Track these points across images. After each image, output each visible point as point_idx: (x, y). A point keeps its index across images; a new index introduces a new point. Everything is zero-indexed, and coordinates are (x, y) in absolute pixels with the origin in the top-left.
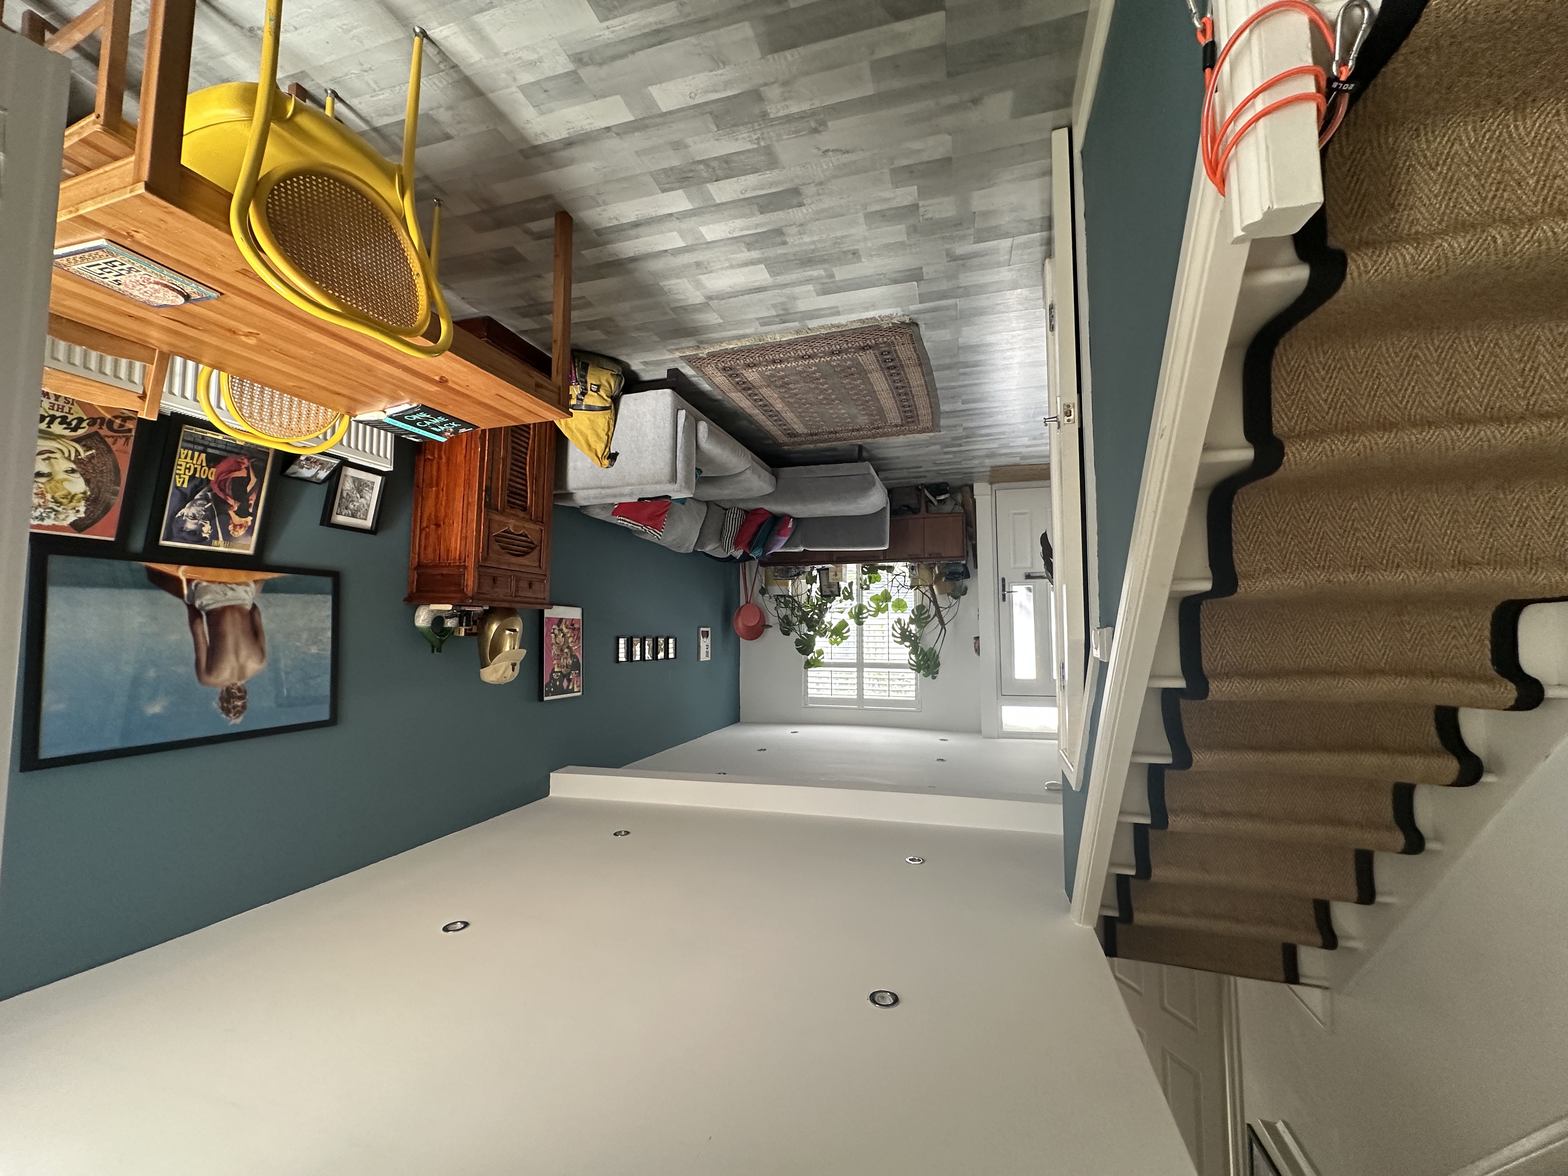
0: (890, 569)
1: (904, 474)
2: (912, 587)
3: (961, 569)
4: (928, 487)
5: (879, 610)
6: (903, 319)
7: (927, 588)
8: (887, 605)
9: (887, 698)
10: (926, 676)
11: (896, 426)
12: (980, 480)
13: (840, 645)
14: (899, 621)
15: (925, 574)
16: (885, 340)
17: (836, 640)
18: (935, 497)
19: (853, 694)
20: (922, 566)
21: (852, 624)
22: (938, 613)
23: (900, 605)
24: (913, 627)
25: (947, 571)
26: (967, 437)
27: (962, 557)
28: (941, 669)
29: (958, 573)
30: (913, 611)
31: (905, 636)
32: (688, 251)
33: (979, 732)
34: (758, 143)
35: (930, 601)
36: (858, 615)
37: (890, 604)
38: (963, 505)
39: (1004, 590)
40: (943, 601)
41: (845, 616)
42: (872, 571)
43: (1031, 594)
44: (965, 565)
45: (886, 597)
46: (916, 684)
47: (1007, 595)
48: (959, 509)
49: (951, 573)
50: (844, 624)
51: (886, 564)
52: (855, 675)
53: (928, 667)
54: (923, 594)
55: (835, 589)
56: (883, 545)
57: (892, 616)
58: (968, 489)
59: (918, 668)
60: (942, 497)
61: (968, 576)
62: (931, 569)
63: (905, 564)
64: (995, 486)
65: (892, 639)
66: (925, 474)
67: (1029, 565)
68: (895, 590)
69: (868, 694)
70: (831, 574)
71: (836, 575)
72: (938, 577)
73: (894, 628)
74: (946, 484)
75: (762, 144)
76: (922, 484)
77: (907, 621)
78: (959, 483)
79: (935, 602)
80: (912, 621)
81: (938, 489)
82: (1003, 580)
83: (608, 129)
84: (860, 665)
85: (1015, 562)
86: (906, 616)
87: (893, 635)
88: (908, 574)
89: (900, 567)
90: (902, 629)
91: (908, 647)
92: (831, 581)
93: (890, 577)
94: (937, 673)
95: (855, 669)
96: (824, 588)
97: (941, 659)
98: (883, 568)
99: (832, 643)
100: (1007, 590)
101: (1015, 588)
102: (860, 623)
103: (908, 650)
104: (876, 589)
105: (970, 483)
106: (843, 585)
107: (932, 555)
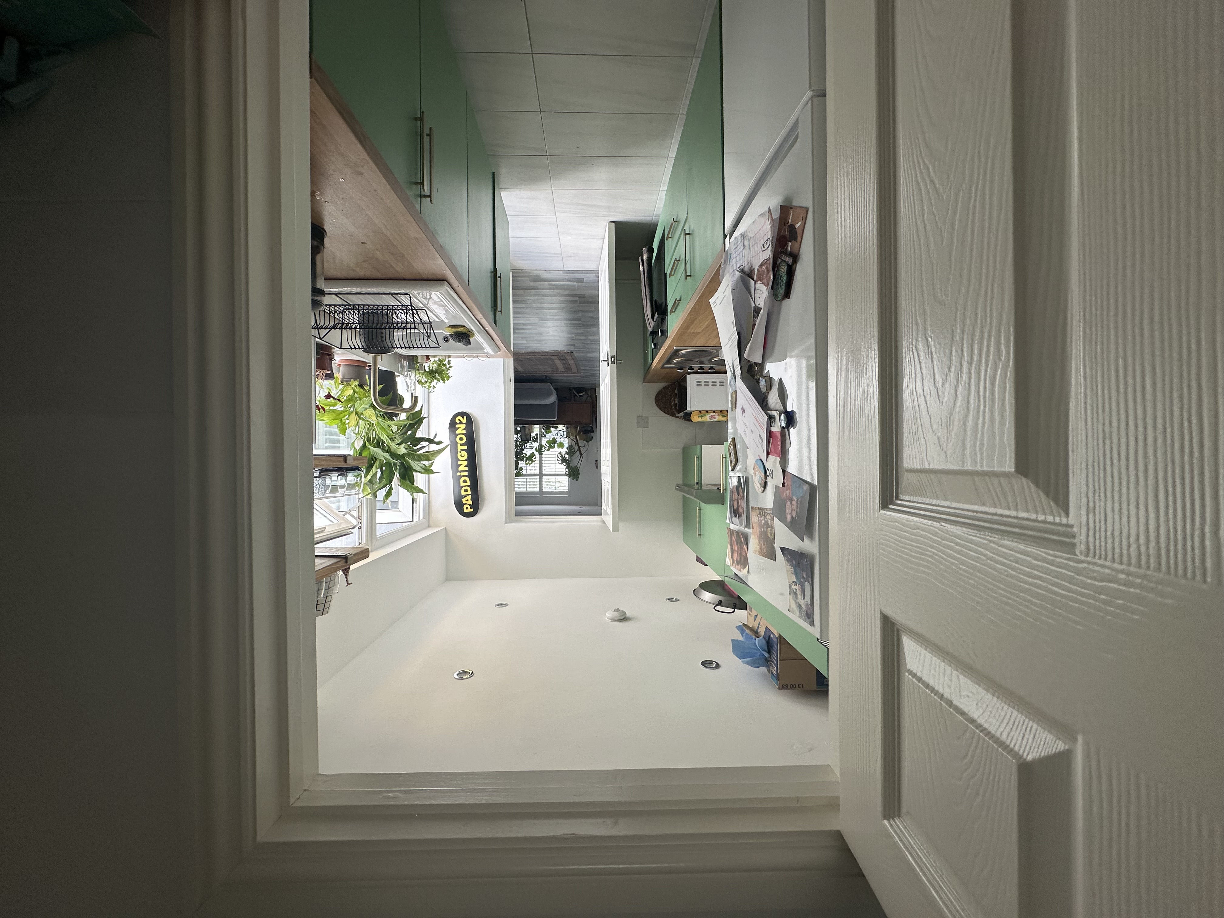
0: (556, 428)
1: (565, 385)
2: (567, 437)
3: (589, 429)
4: (575, 388)
5: (550, 447)
10: (573, 479)
11: (563, 371)
13: (531, 465)
14: (560, 453)
15: (573, 430)
17: (529, 463)
18: (578, 394)
19: (537, 489)
21: (537, 454)
22: (579, 450)
24: (567, 456)
25: (583, 429)
27: (591, 424)
28: (580, 476)
29: (588, 431)
31: (564, 460)
33: (597, 505)
36: (540, 450)
37: (556, 445)
38: (591, 397)
41: (534, 451)
42: (548, 428)
44: (591, 427)
48: (589, 399)
49: (585, 430)
50: (533, 455)
51: (555, 426)
52: (538, 480)
54: (572, 440)
55: (529, 437)
56: (555, 418)
57: (557, 450)
58: (593, 390)
59: (569, 475)
61: (593, 432)
62: (576, 428)
65: (557, 462)
66: (574, 385)
68: (559, 437)
69: (544, 490)
70: (527, 429)
71: (529, 430)
72: (579, 432)
74: (584, 388)
76: (572, 388)
77: (564, 453)
79: (578, 444)
80: (566, 453)
81: (580, 390)
84: (541, 475)
86: (564, 450)
87: (558, 460)
89: (561, 427)
92: (526, 433)
95: (538, 477)
96: (523, 437)
97: (580, 472)
99: (526, 464)
102: (541, 454)
103: (565, 467)
104: (550, 437)
105: (594, 387)
106: (532, 434)
107: (576, 422)
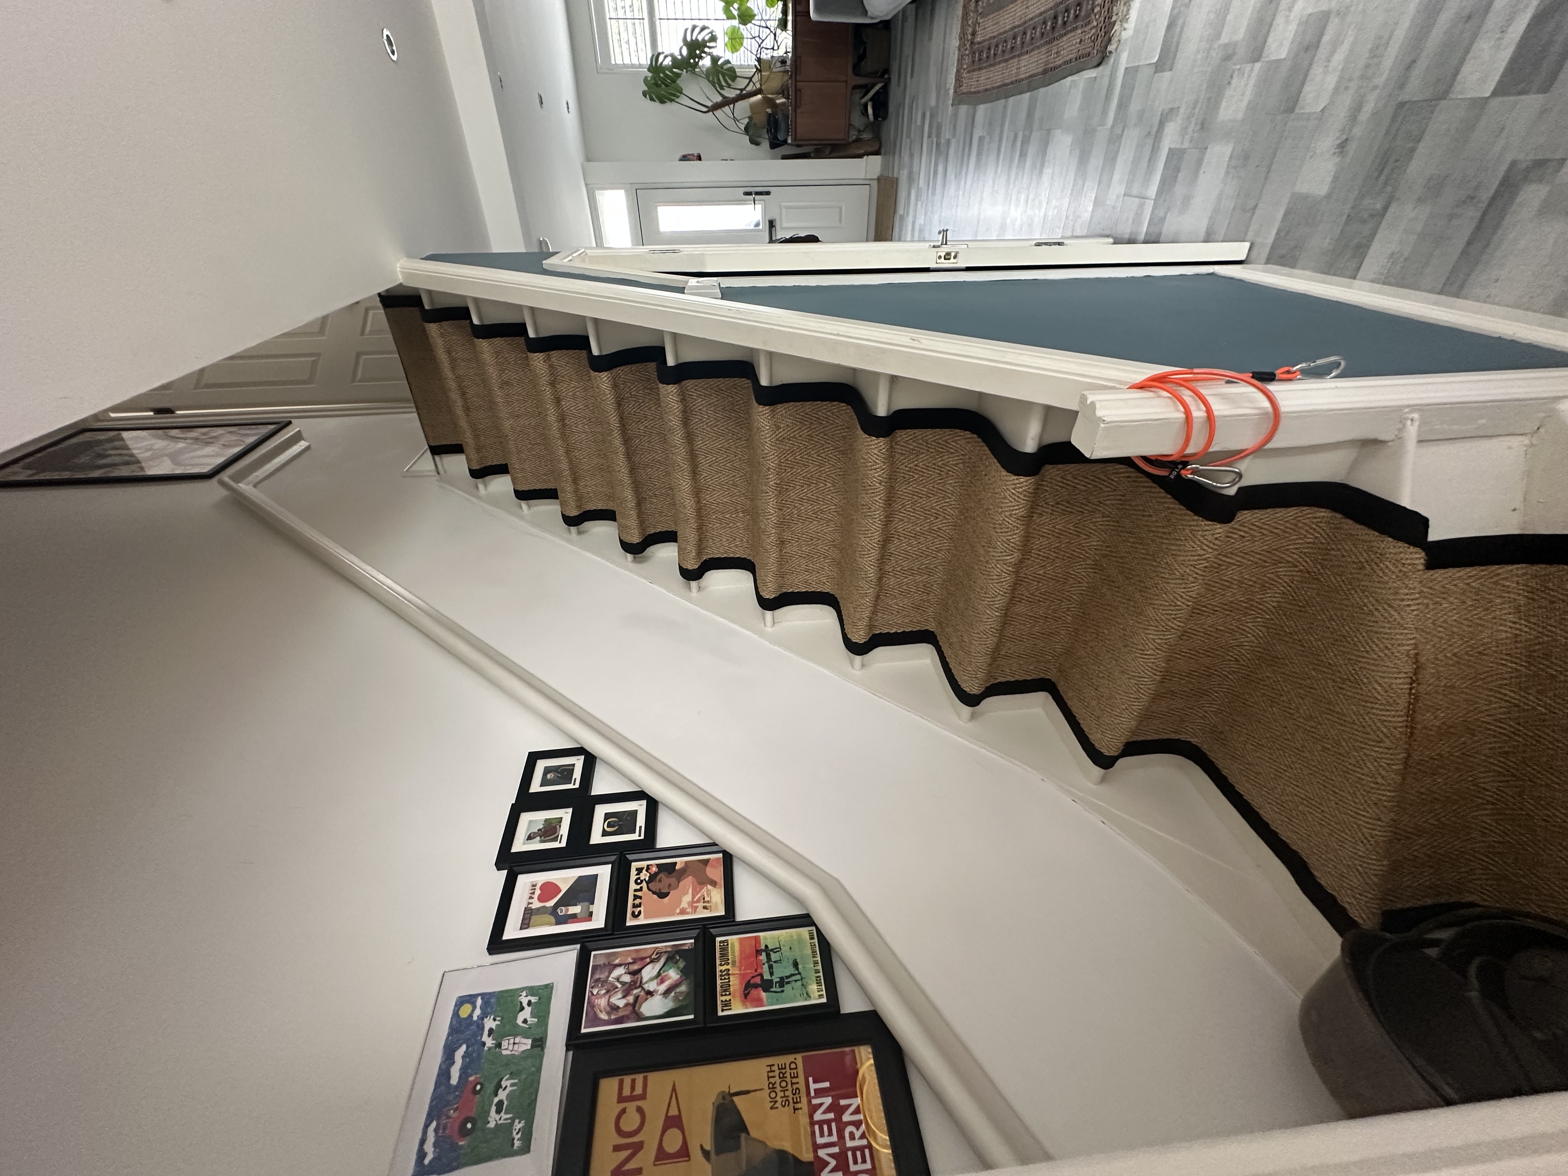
1: (907, 50)
2: (759, 60)
3: (781, 137)
4: (885, 90)
6: (1114, 40)
7: (758, 86)
8: (735, 17)
9: (608, 17)
10: (645, 80)
11: (974, 34)
12: (885, 166)
14: (713, 38)
15: (776, 83)
18: (871, 99)
20: (786, 78)
22: (727, 102)
23: (735, 40)
24: (706, 62)
25: (779, 116)
26: (938, 144)
27: (795, 139)
28: (657, 104)
29: (776, 131)
30: (728, 62)
31: (695, 47)
33: (588, 159)
35: (742, 90)
37: (735, 23)
38: (858, 140)
39: (757, 193)
40: (742, 109)
43: (752, 227)
44: (785, 142)
45: (746, 16)
46: (633, 66)
47: (751, 197)
48: (853, 135)
49: (776, 121)
53: (657, 85)
58: (876, 148)
59: (655, 68)
60: (870, 110)
61: (773, 146)
62: (783, 92)
63: (790, 50)
64: (875, 184)
66: (902, 84)
67: (785, 225)
68: (755, 31)
72: (770, 102)
73: (703, 28)
74: (885, 117)
76: (889, 79)
77: (715, 52)
78: (884, 137)
79: (742, 97)
80: (715, 60)
81: (881, 104)
82: (768, 193)
85: (787, 208)
86: (720, 50)
88: (775, 54)
89: (786, 40)
90: (704, 43)
93: (773, 24)
94: (652, 99)
97: (669, 106)
98: (785, 12)
100: (757, 197)
101: (759, 207)
103: (677, 54)
105: (883, 151)
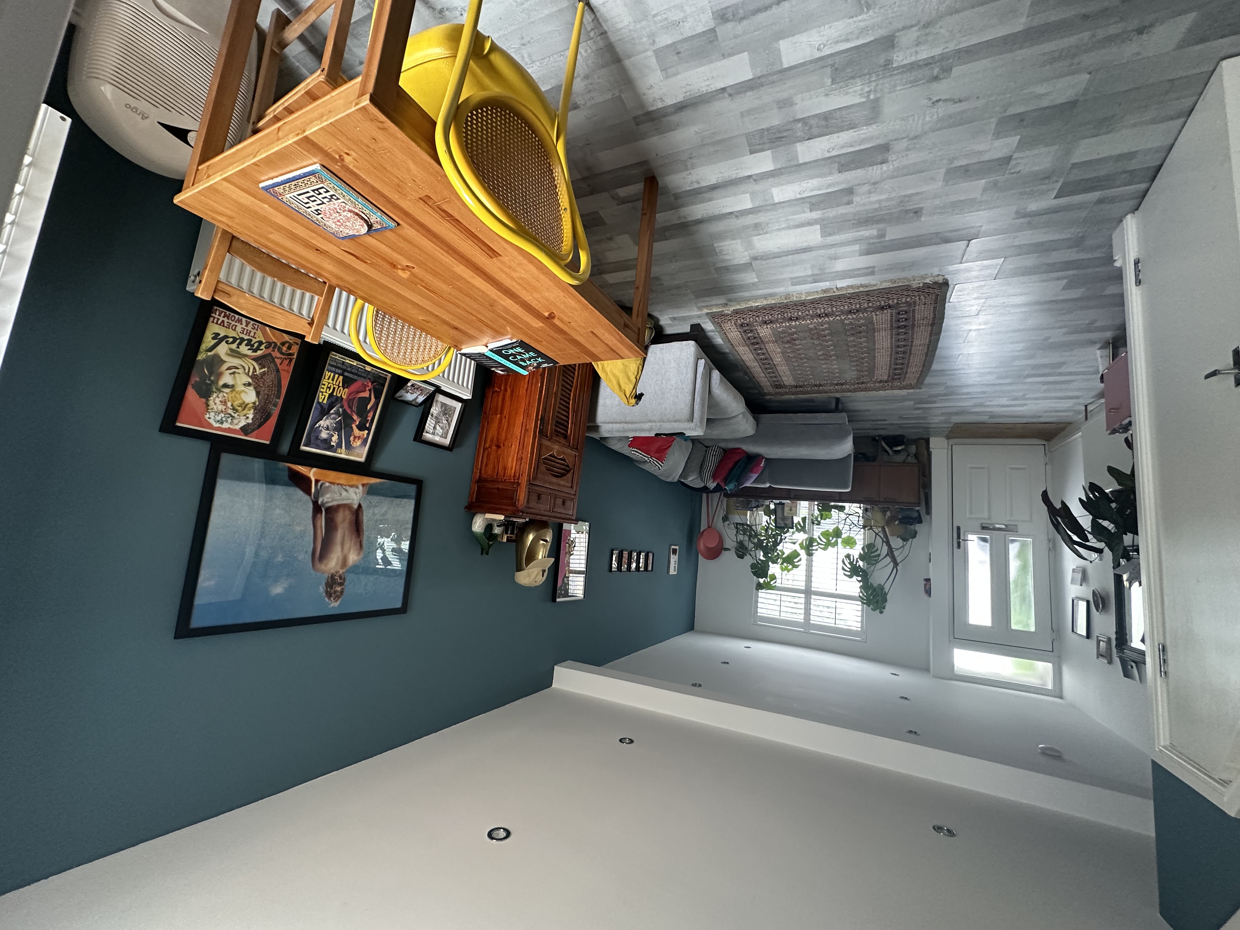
0: (842, 509)
2: (864, 527)
3: (915, 515)
4: (886, 438)
5: (828, 544)
6: (937, 279)
7: (880, 529)
8: (837, 541)
9: (834, 625)
10: (874, 610)
11: (881, 382)
12: (938, 434)
13: (790, 572)
14: (848, 556)
15: (879, 516)
16: (908, 300)
17: (786, 567)
18: (891, 448)
19: (800, 618)
20: (876, 508)
21: (803, 553)
22: (891, 553)
23: (850, 542)
24: (861, 563)
26: (945, 395)
27: (916, 504)
28: (888, 605)
29: (912, 518)
30: (863, 549)
31: (854, 571)
32: (752, 213)
33: (927, 670)
34: (868, 96)
35: (883, 541)
36: (809, 546)
37: (840, 540)
38: (916, 456)
39: (959, 537)
40: (896, 542)
41: (797, 547)
42: (825, 510)
43: (988, 545)
44: (918, 511)
45: (837, 533)
46: (862, 616)
47: (962, 543)
48: (911, 459)
49: (904, 518)
50: (795, 554)
51: (840, 504)
52: (803, 601)
53: (877, 602)
54: (876, 534)
55: (788, 522)
56: (846, 488)
57: (843, 551)
58: (923, 442)
60: (899, 448)
61: (920, 521)
62: (884, 511)
63: (858, 505)
64: (952, 441)
65: (841, 572)
66: (886, 426)
67: (986, 515)
68: (847, 527)
69: (814, 620)
70: (787, 509)
71: (791, 510)
72: (891, 519)
73: (844, 563)
74: (902, 436)
75: (872, 97)
76: (879, 436)
77: (856, 556)
78: (915, 437)
79: (888, 543)
80: (862, 557)
81: (895, 440)
82: (959, 528)
83: (724, 90)
84: (808, 592)
85: (971, 513)
86: (856, 552)
87: (843, 569)
88: (861, 515)
89: (854, 508)
90: (851, 563)
91: (859, 581)
92: (786, 514)
93: (843, 515)
94: (884, 608)
95: (803, 596)
96: (779, 521)
97: (888, 597)
98: (836, 507)
99: (783, 570)
100: (962, 537)
101: (970, 537)
102: (810, 554)
104: (828, 525)
105: (926, 437)
106: (796, 520)
107: (886, 501)
